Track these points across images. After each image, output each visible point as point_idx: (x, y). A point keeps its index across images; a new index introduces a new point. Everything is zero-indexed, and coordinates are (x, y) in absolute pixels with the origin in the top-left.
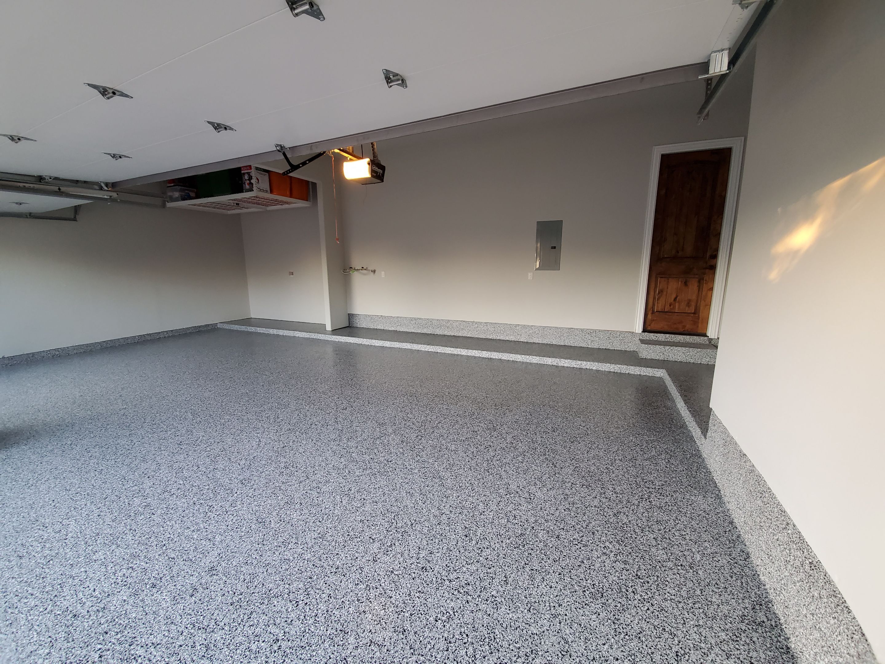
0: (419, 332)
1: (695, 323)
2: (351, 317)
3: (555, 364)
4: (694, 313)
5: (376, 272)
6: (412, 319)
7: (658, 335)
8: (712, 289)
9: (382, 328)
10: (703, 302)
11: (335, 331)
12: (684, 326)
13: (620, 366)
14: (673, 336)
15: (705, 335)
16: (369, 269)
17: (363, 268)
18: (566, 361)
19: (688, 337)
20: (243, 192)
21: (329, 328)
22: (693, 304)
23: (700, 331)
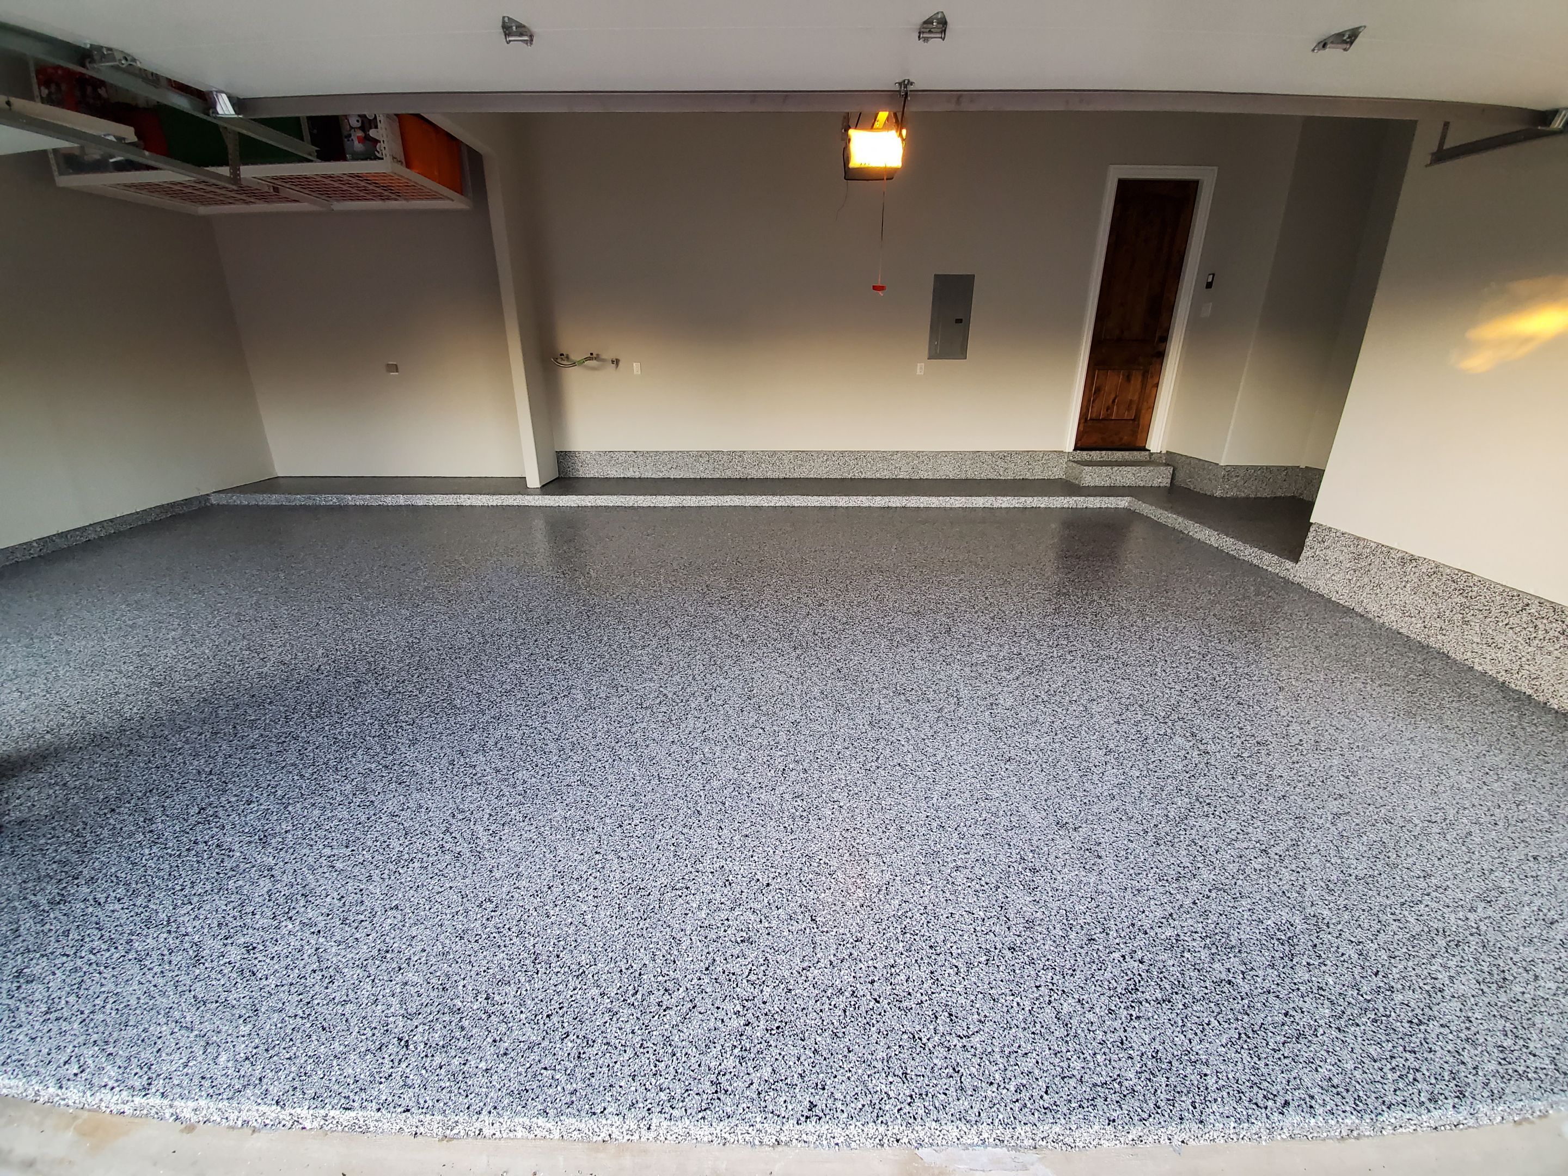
0: (718, 476)
1: (1134, 433)
2: (563, 458)
3: (988, 505)
4: (1134, 420)
5: (620, 364)
6: (700, 454)
7: (1093, 453)
8: (1157, 385)
9: (637, 475)
10: (1145, 404)
11: (547, 488)
12: (1121, 439)
13: (1075, 498)
14: (1110, 453)
15: (1144, 449)
16: (604, 356)
17: (592, 354)
18: (1005, 499)
19: (1127, 453)
20: (345, 159)
21: (534, 481)
22: (1134, 407)
23: (1139, 444)
